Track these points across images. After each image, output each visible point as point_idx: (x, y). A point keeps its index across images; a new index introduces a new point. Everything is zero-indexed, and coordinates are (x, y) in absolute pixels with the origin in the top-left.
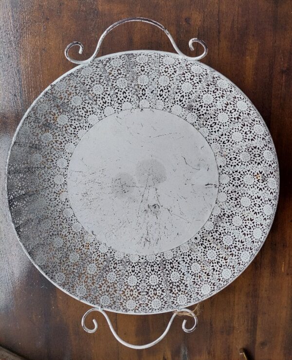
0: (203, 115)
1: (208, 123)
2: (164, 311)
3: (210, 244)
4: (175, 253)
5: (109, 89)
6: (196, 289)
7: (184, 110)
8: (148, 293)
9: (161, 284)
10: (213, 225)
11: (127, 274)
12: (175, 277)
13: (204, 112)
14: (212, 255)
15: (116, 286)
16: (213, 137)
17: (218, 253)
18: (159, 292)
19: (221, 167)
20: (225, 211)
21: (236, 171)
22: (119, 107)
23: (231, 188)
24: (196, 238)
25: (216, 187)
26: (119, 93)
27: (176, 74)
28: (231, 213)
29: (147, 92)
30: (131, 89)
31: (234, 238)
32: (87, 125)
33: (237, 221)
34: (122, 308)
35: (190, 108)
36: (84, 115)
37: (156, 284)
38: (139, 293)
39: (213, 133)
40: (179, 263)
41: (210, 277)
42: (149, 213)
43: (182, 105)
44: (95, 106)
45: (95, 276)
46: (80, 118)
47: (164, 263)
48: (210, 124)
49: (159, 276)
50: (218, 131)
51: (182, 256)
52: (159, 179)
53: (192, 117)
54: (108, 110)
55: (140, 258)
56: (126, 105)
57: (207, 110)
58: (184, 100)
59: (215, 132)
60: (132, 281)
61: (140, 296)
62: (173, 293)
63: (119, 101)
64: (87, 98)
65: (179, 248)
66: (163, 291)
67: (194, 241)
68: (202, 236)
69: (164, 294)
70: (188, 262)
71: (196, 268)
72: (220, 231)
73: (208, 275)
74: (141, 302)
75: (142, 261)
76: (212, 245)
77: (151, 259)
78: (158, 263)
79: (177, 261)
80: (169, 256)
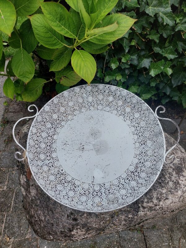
0: (134, 174)
1: (129, 177)
2: (28, 145)
3: (58, 178)
4: (55, 158)
5: (143, 129)
6: (35, 165)
7: (136, 164)
8: (37, 140)
9: (40, 148)
10: (69, 180)
11: (48, 133)
12: (42, 157)
13: (135, 174)
14: (52, 178)
15: (44, 126)
16: (121, 180)
17: (53, 181)
18: (37, 146)
19: (104, 185)
20: (77, 188)
21: (102, 194)
22: (134, 134)
23: (91, 191)
24: (62, 170)
25: (92, 182)
26: (142, 133)
27: (154, 158)
28: (76, 191)
29: (143, 146)
30: (144, 138)
31: (62, 191)
32: (126, 120)
33: (71, 194)
34: (34, 125)
35: (137, 167)
36: (130, 118)
37: (40, 146)
38: (38, 136)
39: (124, 180)
40: (49, 160)
41: (40, 174)
42: (79, 145)
43: (138, 163)
44: (134, 123)
45: (51, 117)
46: (129, 117)
47: (51, 152)
48: (129, 178)
49: (44, 148)
50: (125, 182)
51: (53, 162)
52: (98, 151)
53: (132, 169)
54: (133, 129)
55: (55, 140)
56: (136, 137)
57: (136, 176)
58: (141, 164)
59: (125, 181)
60: (44, 135)
61: (36, 136)
62: (35, 153)
63: (138, 133)
64: (138, 120)
65: (58, 160)
66: (36, 148)
67: (61, 169)
68: (63, 174)
69: (35, 148)
70: (49, 165)
71: (45, 168)
72: (66, 184)
73: (41, 173)
74: (34, 135)
75: (54, 141)
76: (57, 179)
77: (54, 146)
78: (51, 149)
79: (50, 159)
80: (54, 155)
